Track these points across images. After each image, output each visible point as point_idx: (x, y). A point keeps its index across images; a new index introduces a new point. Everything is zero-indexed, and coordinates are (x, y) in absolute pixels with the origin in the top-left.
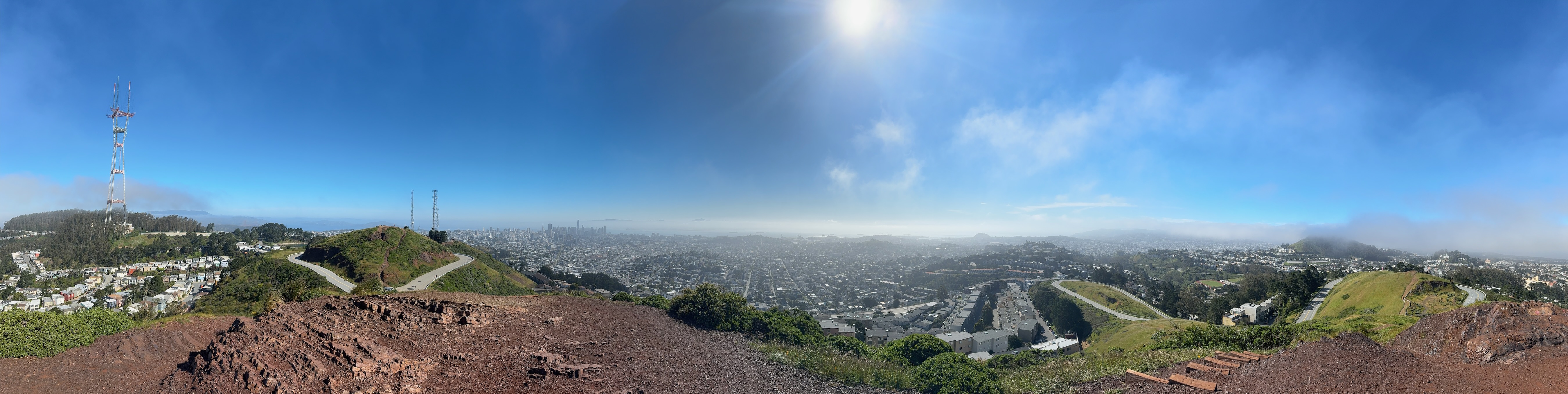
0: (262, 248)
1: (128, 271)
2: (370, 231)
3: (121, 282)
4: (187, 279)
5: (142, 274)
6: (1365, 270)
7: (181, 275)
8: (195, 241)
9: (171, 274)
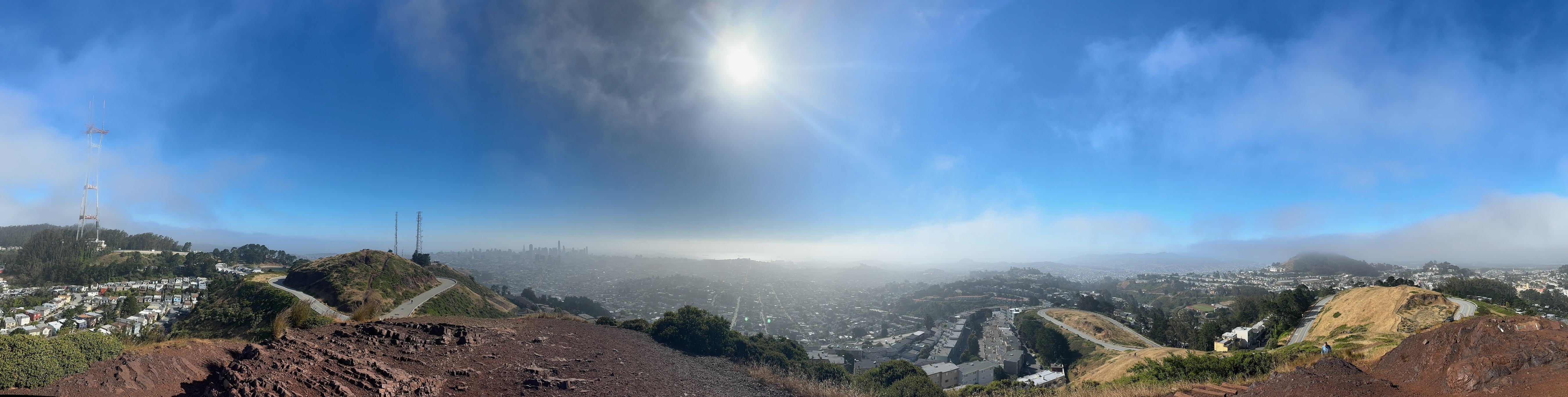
0: (242, 270)
1: (99, 290)
2: (354, 255)
3: (91, 302)
4: (162, 301)
5: (115, 294)
6: (1356, 286)
7: (156, 297)
8: (172, 260)
9: (145, 294)
